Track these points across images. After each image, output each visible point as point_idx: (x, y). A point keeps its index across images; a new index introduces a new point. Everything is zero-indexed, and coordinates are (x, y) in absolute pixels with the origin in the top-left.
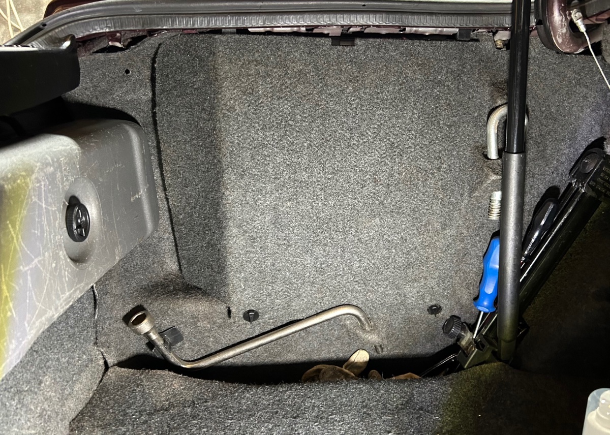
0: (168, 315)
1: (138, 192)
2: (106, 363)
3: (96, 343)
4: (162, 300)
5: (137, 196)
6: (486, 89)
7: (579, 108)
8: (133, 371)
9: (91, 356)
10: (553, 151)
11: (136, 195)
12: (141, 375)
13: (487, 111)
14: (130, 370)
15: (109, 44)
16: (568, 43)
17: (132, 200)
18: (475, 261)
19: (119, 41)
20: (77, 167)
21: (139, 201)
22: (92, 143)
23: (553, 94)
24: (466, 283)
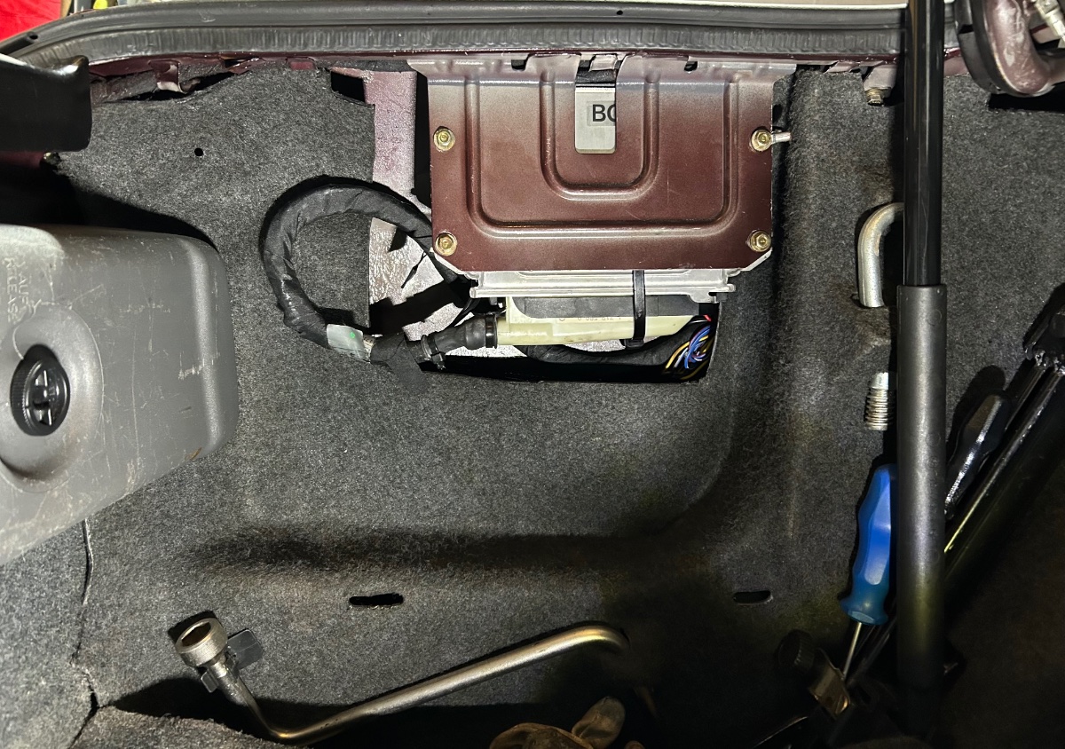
0: (235, 605)
1: (196, 364)
2: (93, 698)
3: (75, 656)
4: (225, 575)
5: (193, 371)
6: (852, 178)
7: (1039, 217)
8: (144, 718)
9: (61, 681)
10: (988, 298)
11: (191, 368)
12: (158, 728)
13: (855, 218)
14: (141, 715)
15: (157, 86)
16: (1026, 65)
17: (181, 375)
18: (840, 517)
19: (174, 78)
20: (48, 284)
21: (197, 381)
22: (97, 250)
23: (983, 189)
24: (825, 562)
